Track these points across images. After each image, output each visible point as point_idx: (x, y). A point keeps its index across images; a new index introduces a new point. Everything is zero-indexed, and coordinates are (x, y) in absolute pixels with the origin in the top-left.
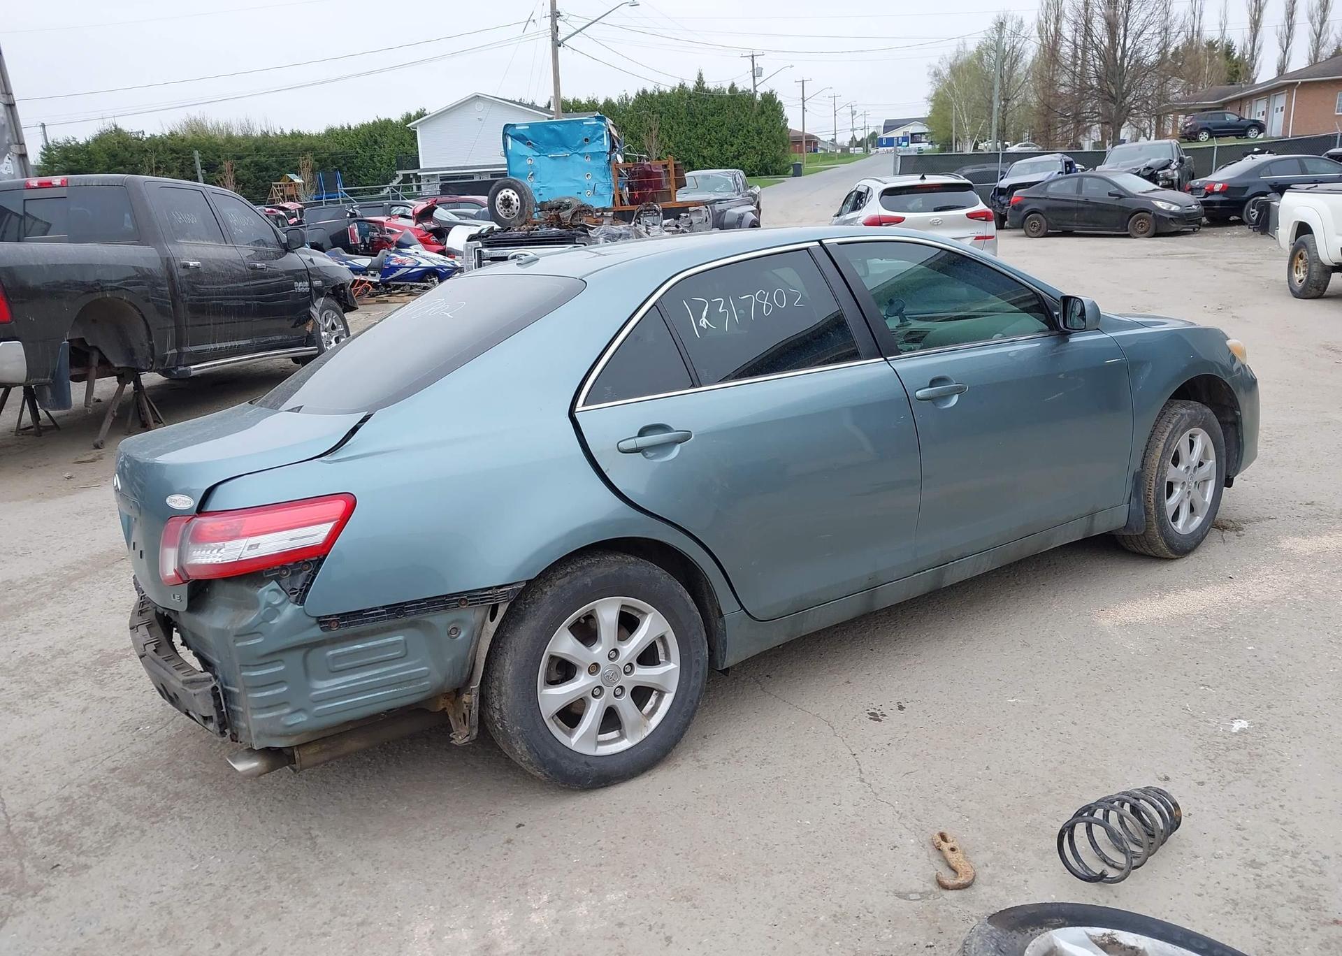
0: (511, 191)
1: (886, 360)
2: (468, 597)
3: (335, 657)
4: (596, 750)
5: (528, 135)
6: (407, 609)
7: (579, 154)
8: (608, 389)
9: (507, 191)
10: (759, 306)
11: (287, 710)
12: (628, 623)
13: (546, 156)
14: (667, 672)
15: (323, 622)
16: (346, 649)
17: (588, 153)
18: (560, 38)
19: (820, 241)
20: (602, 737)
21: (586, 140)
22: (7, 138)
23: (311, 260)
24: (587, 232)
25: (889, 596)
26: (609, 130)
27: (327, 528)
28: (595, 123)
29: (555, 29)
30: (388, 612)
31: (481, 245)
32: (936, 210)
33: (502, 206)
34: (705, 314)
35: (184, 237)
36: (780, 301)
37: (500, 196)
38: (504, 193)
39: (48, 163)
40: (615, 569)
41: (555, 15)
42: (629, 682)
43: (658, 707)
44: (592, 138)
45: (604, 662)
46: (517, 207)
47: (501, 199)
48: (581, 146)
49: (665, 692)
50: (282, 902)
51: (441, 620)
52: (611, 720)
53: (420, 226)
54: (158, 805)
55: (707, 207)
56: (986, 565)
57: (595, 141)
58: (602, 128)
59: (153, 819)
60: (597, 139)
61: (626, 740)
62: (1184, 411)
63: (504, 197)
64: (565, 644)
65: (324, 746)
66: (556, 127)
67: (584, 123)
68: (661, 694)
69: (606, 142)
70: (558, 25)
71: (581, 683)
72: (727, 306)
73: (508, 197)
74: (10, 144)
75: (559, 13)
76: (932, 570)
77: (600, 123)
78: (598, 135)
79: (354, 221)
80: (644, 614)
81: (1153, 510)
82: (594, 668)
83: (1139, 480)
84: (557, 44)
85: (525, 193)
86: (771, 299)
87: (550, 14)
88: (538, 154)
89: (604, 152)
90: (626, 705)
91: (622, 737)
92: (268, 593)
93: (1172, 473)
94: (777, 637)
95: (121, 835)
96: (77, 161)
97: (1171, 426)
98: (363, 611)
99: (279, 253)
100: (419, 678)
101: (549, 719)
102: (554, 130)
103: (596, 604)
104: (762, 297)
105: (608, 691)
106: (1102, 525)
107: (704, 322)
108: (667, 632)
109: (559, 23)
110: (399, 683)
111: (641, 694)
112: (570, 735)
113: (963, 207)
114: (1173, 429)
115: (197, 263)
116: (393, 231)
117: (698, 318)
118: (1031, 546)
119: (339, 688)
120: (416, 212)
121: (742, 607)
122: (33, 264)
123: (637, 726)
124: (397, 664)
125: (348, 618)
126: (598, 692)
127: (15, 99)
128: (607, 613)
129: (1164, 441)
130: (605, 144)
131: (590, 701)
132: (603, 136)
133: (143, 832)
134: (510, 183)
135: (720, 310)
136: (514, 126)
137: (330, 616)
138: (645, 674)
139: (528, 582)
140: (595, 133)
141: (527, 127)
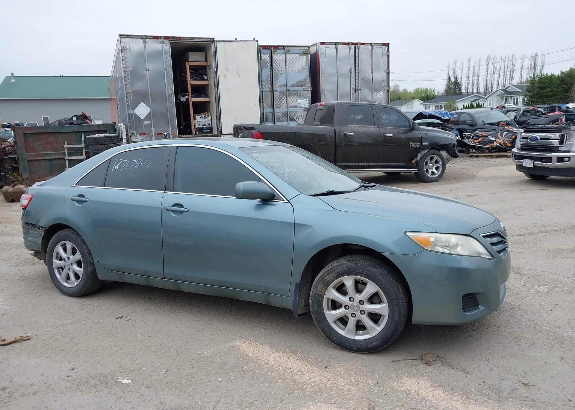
1: (165, 192)
2: (38, 227)
10: (135, 164)
22: (384, 84)
23: (426, 134)
27: (28, 201)
34: (119, 164)
36: (143, 164)
39: (532, 84)
61: (71, 285)
64: (59, 250)
74: (384, 87)
80: (77, 251)
82: (65, 260)
101: (55, 268)
103: (66, 242)
104: (138, 162)
107: (116, 167)
115: (352, 134)
119: (31, 240)
121: (99, 261)
123: (73, 282)
126: (65, 267)
128: (69, 246)
131: (63, 269)
135: (124, 164)
138: (76, 269)
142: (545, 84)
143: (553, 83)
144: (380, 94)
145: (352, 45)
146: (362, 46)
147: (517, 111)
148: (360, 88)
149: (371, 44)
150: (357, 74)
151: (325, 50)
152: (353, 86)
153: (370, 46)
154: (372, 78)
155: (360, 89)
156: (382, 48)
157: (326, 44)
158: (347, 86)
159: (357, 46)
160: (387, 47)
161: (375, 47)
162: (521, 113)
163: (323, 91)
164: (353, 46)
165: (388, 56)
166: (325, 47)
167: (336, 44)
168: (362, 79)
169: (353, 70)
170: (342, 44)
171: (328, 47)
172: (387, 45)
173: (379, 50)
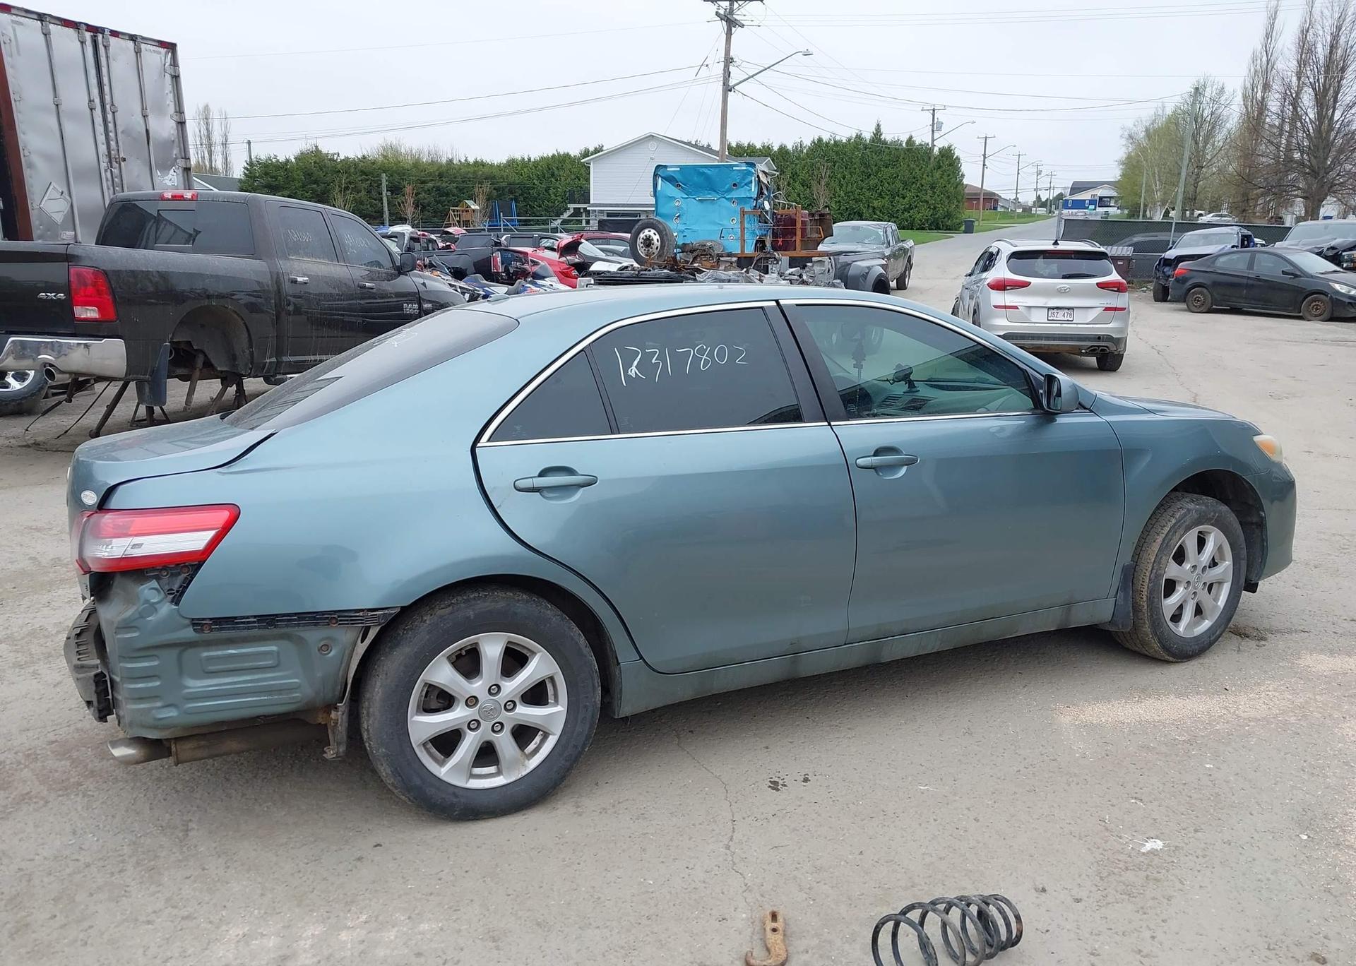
0: (653, 231)
1: (830, 425)
2: (339, 617)
3: (210, 659)
4: (466, 783)
5: (678, 177)
6: (278, 621)
7: (726, 198)
8: (518, 427)
9: (649, 231)
10: (696, 360)
11: (159, 704)
12: (514, 660)
13: (694, 198)
14: (553, 715)
15: (197, 624)
16: (219, 653)
17: (735, 198)
18: (732, 83)
19: (777, 301)
20: (477, 771)
21: (735, 185)
22: (175, 152)
23: (424, 284)
24: (694, 275)
25: (812, 665)
26: (758, 176)
27: (210, 534)
28: (745, 168)
29: (727, 74)
30: (258, 621)
31: (593, 282)
32: (1065, 277)
33: (642, 245)
34: (635, 363)
35: (297, 253)
36: (721, 356)
37: (642, 235)
38: (647, 232)
39: (251, 177)
40: (501, 605)
41: (729, 60)
42: (509, 719)
43: (541, 748)
44: (740, 183)
45: (483, 696)
46: (657, 248)
47: (643, 239)
48: (729, 191)
49: (549, 734)
50: (128, 886)
51: (313, 636)
52: (487, 754)
53: (563, 259)
54: (72, 780)
55: (830, 259)
56: (932, 644)
57: (743, 187)
58: (750, 173)
59: (60, 793)
60: (746, 185)
61: (502, 777)
62: (1191, 506)
63: (646, 236)
64: (442, 673)
65: (203, 743)
66: (706, 171)
67: (734, 168)
68: (546, 736)
69: (754, 188)
70: (730, 70)
71: (457, 715)
72: (662, 357)
73: (650, 236)
74: (176, 159)
75: (732, 59)
76: (867, 642)
77: (750, 169)
78: (747, 181)
79: (498, 250)
80: (534, 653)
81: (1146, 608)
82: (472, 701)
83: (1130, 575)
84: (727, 89)
85: (666, 234)
86: (711, 355)
87: (723, 60)
88: (687, 196)
89: (751, 198)
90: (505, 743)
91: (499, 773)
92: (149, 591)
93: (1172, 570)
94: (683, 690)
95: (27, 803)
96: (275, 177)
97: (1174, 521)
98: (236, 618)
99: (391, 275)
100: (292, 688)
101: (419, 746)
102: (704, 173)
103: (479, 638)
104: (701, 351)
105: (486, 725)
106: (1081, 618)
107: (633, 371)
108: (555, 674)
109: (731, 69)
110: (269, 691)
111: (523, 734)
112: (442, 764)
113: (1094, 276)
114: (1175, 525)
115: (306, 279)
116: (537, 262)
117: (627, 366)
118: (991, 630)
119: (211, 689)
120: (560, 246)
121: (641, 658)
122: (144, 269)
123: (515, 764)
124: (269, 673)
125: (220, 622)
126: (474, 725)
127: (186, 118)
128: (492, 648)
129: (1164, 536)
130: (753, 190)
131: (465, 733)
132: (751, 182)
133: (47, 802)
134: (652, 223)
135: (653, 361)
136: (666, 167)
137: (203, 619)
138: (528, 713)
139: (403, 608)
140: (744, 178)
141: (679, 169)
142: (276, 179)
144: (170, 176)
145: (86, 31)
146: (113, 40)
147: (396, 237)
148: (122, 155)
149: (133, 38)
150: (110, 117)
151: (14, 30)
152: (103, 148)
153: (131, 43)
154: (147, 131)
155: (124, 160)
156: (160, 53)
157: (13, 11)
158: (85, 147)
159: (100, 36)
160: (170, 54)
161: (143, 46)
162: (406, 242)
163: (27, 154)
164: (88, 35)
165: (176, 78)
166: (12, 21)
167: (41, 17)
168: (122, 132)
169: (97, 101)
170: (58, 23)
171: (21, 24)
172: (171, 47)
173: (154, 59)
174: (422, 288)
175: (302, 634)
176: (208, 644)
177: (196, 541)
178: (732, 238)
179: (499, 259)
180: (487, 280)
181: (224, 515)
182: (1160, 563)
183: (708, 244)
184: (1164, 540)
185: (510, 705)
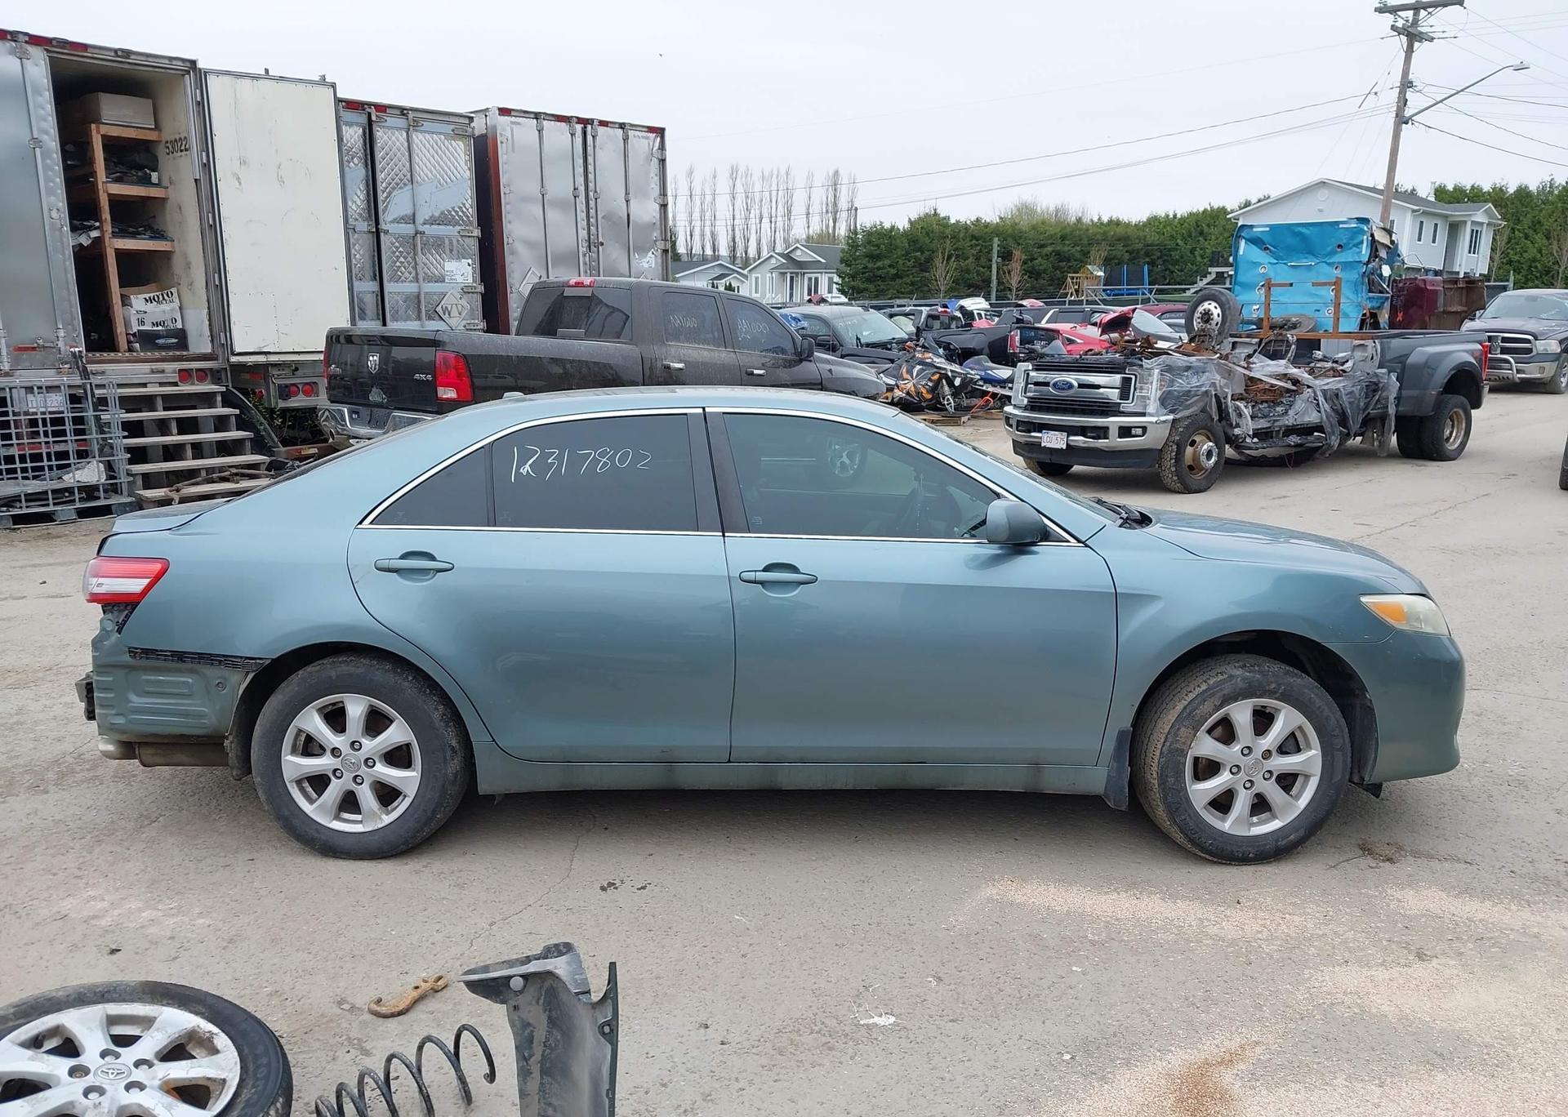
0: (1214, 304)
1: (724, 536)
2: (225, 660)
3: (147, 681)
4: (332, 824)
5: (1266, 239)
6: (186, 657)
7: (1329, 264)
9: (1216, 307)
10: (596, 461)
11: (113, 712)
12: (375, 722)
13: (1285, 264)
14: (408, 777)
15: (132, 652)
16: (153, 678)
17: (1338, 263)
18: (1408, 113)
19: (704, 409)
20: (340, 815)
21: (1340, 246)
23: (830, 371)
26: (1372, 235)
27: (146, 582)
28: (1355, 225)
29: (1403, 102)
30: (172, 656)
33: (1199, 320)
34: (531, 462)
36: (622, 460)
37: (1201, 309)
38: (1206, 305)
40: (361, 670)
41: (1406, 84)
42: (370, 775)
43: (398, 807)
44: (1348, 244)
45: (345, 749)
46: (1217, 324)
47: (1201, 313)
48: (1332, 253)
49: (405, 797)
51: (214, 673)
52: (350, 802)
53: (1105, 337)
55: (1374, 342)
57: (1351, 248)
58: (1363, 232)
60: (1354, 246)
61: (360, 825)
62: (1239, 672)
63: (1205, 310)
64: (313, 723)
65: (159, 751)
66: (1304, 230)
67: (1341, 226)
69: (1365, 250)
70: (1407, 97)
71: (325, 762)
72: (560, 458)
73: (1209, 310)
74: (655, 241)
75: (1411, 83)
76: (759, 764)
77: (1362, 226)
78: (1355, 241)
79: (1017, 328)
80: (391, 718)
82: (335, 752)
83: (1126, 743)
84: (1401, 120)
85: (1229, 308)
86: (612, 459)
87: (1399, 85)
88: (1276, 261)
89: (1360, 262)
90: (367, 797)
91: (359, 821)
92: (107, 621)
93: (1208, 748)
94: (546, 780)
97: (1204, 687)
98: (157, 651)
99: (790, 361)
100: (201, 716)
101: (291, 781)
102: (1300, 234)
103: (343, 697)
104: (603, 455)
105: (347, 776)
106: (1058, 783)
107: (526, 469)
108: (412, 742)
109: (1409, 95)
110: (186, 714)
111: (385, 792)
112: (311, 803)
114: (1205, 691)
115: (681, 366)
116: (1074, 341)
117: (521, 463)
119: (147, 706)
120: (1103, 322)
121: (494, 740)
123: (374, 815)
124: (185, 700)
125: (147, 653)
126: (338, 773)
128: (356, 708)
129: (1186, 703)
130: (1363, 252)
131: (330, 780)
132: (1362, 242)
134: (1214, 295)
135: (549, 461)
136: (1252, 227)
137: (137, 649)
138: (387, 773)
139: (273, 660)
140: (1352, 238)
141: (1268, 229)
142: (879, 247)
143: (896, 248)
144: (648, 259)
145: (577, 123)
146: (601, 130)
148: (601, 240)
149: (622, 126)
150: (592, 203)
151: (512, 131)
152: (583, 234)
153: (620, 131)
154: (628, 215)
155: (602, 244)
156: (648, 138)
157: (513, 113)
158: (566, 232)
159: (589, 127)
160: (659, 139)
161: (631, 133)
162: (922, 320)
163: (511, 241)
164: (579, 127)
165: (663, 161)
166: (511, 122)
167: (537, 116)
168: (603, 218)
169: (582, 189)
170: (551, 118)
171: (519, 124)
172: (660, 132)
173: (642, 144)
174: (826, 375)
175: (204, 671)
176: (146, 669)
177: (136, 586)
178: (1330, 311)
179: (1017, 338)
180: (993, 362)
181: (158, 566)
182: (1176, 735)
183: (1294, 319)
184: (1185, 708)
185: (369, 762)
